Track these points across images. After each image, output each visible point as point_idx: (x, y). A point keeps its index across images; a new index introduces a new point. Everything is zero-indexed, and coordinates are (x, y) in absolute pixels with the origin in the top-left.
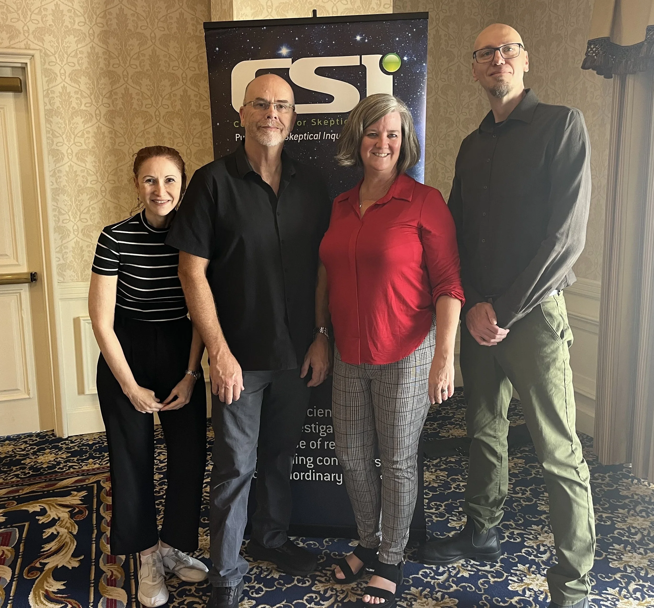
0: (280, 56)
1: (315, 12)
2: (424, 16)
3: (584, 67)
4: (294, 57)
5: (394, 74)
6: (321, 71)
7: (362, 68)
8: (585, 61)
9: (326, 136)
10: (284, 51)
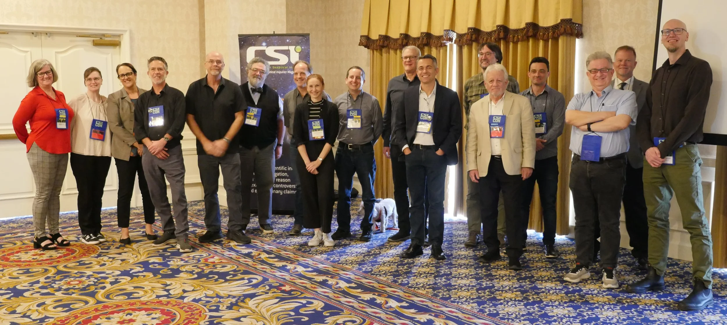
0: (262, 46)
1: (274, 32)
2: (308, 35)
3: (359, 45)
4: (267, 46)
5: (300, 53)
6: (276, 51)
7: (289, 50)
8: (360, 43)
9: (278, 72)
10: (264, 44)
